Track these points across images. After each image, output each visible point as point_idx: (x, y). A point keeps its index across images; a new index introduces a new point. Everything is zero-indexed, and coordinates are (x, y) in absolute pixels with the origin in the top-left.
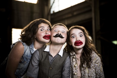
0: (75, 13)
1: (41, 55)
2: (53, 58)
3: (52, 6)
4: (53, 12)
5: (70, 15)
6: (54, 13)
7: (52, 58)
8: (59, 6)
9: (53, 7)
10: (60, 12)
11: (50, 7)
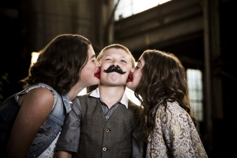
0: (167, 20)
1: (83, 104)
2: (109, 110)
3: (116, 5)
4: (120, 16)
5: (156, 24)
6: (123, 20)
7: (107, 110)
8: (132, 4)
9: (119, 6)
10: (134, 17)
11: (113, 7)
